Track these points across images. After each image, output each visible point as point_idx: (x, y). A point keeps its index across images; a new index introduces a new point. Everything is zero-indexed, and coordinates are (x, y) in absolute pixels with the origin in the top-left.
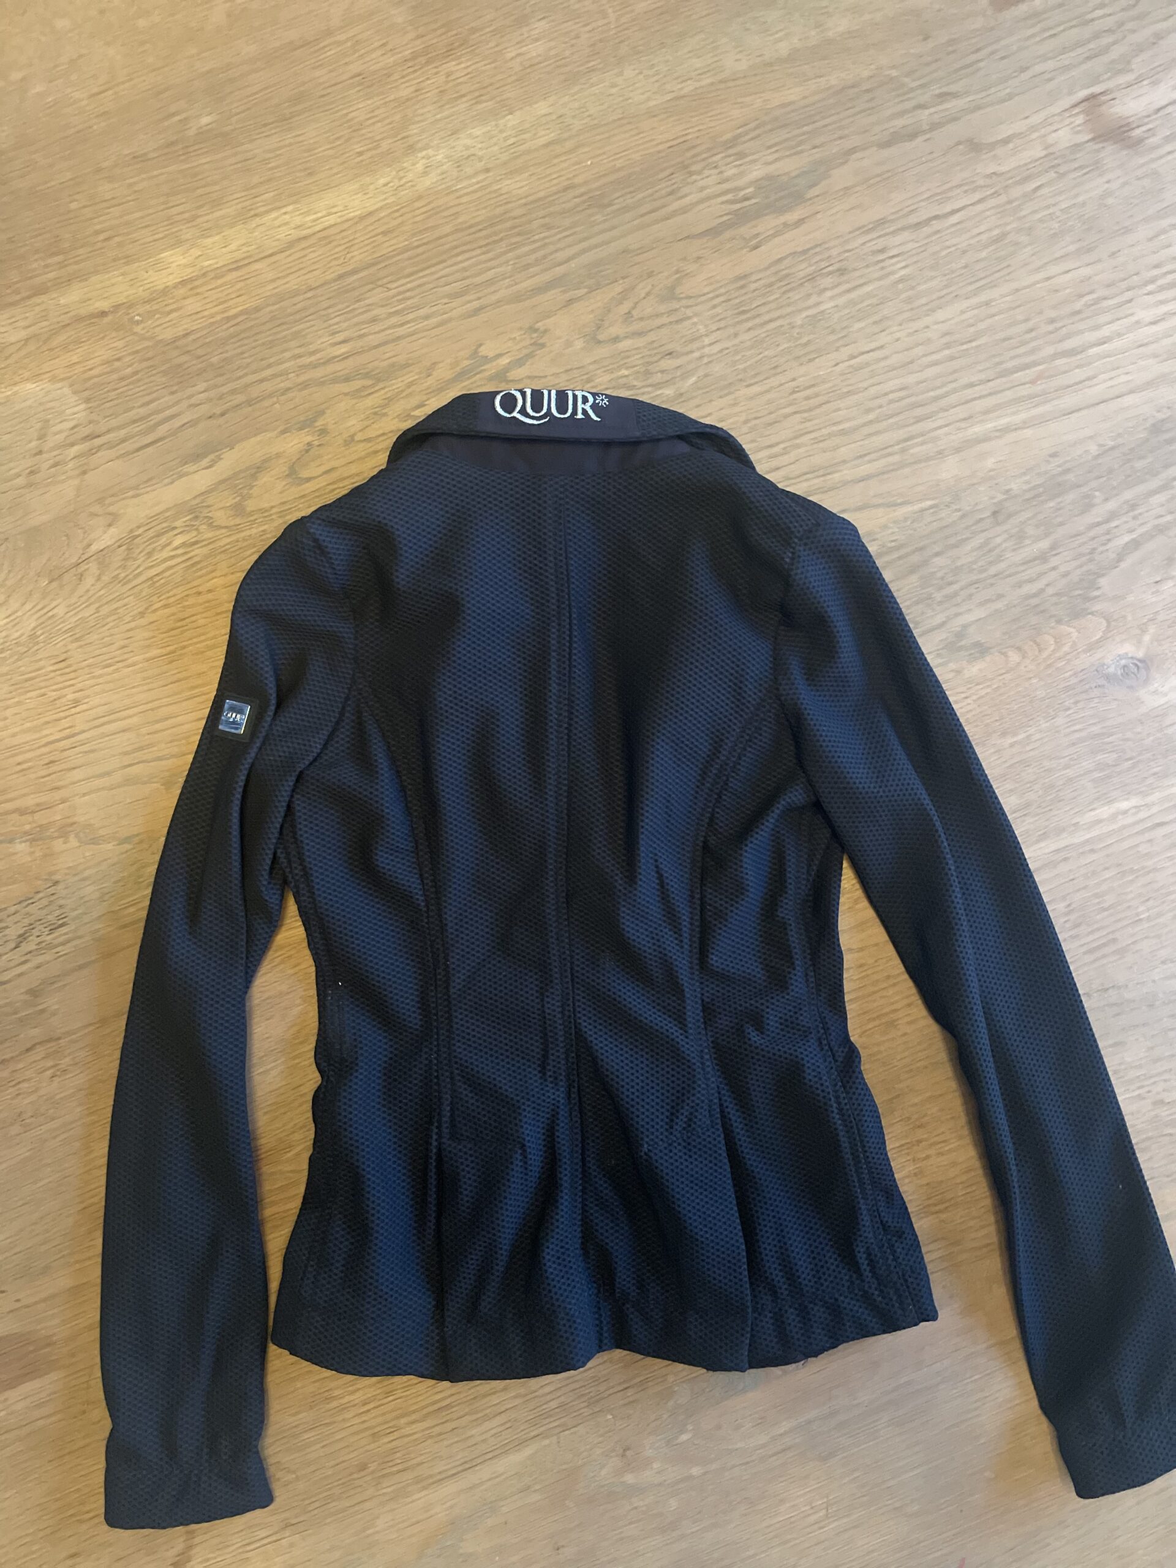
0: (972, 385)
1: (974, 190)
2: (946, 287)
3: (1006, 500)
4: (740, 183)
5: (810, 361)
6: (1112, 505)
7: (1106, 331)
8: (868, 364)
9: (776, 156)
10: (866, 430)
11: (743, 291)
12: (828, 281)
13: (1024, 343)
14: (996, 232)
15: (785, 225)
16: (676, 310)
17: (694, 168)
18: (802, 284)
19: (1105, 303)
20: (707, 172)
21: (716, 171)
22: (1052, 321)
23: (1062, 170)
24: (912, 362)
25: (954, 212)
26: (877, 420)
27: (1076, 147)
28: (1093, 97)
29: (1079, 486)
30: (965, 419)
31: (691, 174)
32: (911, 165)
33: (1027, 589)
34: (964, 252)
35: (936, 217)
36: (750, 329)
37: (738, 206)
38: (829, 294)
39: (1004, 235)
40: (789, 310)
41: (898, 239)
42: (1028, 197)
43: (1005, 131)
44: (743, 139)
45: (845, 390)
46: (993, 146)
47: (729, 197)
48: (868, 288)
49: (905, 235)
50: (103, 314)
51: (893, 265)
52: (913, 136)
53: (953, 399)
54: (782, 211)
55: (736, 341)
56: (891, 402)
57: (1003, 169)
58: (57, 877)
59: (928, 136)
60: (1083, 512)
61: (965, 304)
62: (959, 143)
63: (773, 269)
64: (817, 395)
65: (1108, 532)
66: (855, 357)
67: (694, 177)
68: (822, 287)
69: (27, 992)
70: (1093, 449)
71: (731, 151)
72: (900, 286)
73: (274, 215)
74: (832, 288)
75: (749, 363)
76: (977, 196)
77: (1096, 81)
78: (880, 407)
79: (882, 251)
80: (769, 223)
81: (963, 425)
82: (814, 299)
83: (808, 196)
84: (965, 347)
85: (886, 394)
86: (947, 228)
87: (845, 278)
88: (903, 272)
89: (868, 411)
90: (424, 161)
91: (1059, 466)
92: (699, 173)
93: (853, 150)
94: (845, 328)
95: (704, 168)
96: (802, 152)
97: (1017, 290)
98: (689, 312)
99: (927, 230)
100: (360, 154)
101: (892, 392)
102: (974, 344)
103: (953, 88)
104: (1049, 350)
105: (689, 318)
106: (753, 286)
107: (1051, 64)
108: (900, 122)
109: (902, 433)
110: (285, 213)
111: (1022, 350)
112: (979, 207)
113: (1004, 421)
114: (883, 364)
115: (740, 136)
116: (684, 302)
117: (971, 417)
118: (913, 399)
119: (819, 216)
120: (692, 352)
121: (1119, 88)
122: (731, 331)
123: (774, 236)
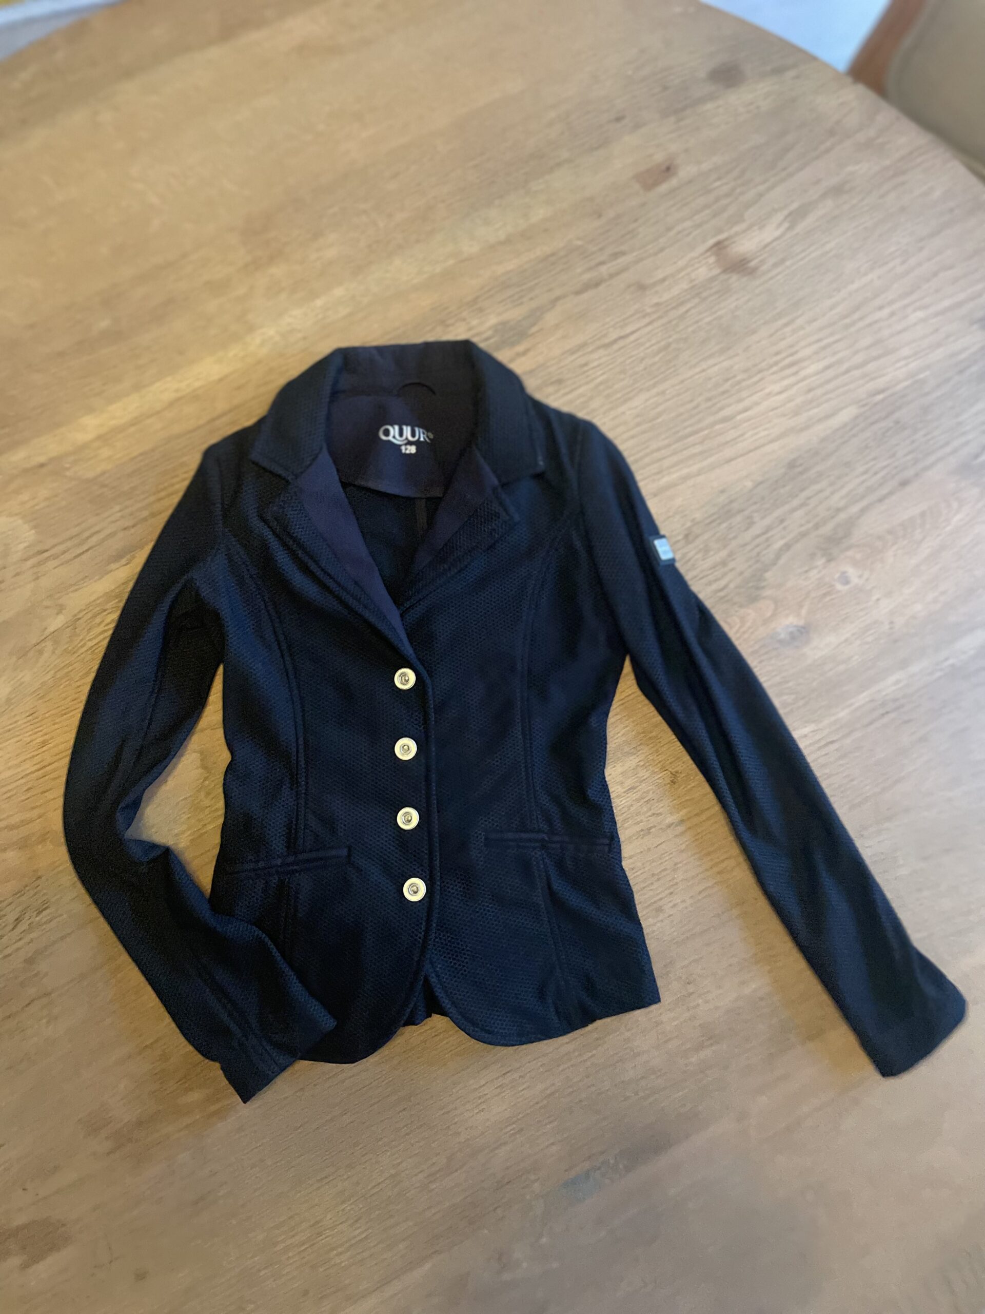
0: (658, 450)
6: (767, 521)
7: (747, 403)
14: (663, 343)
19: (744, 384)
22: (709, 399)
23: (705, 294)
25: (632, 333)
27: (713, 279)
28: (718, 244)
29: (743, 511)
39: (669, 345)
41: (595, 356)
42: (682, 317)
46: (654, 284)
49: (602, 352)
52: (597, 285)
60: (747, 529)
62: (629, 287)
65: (767, 540)
70: (749, 484)
76: (647, 320)
77: (720, 231)
93: (558, 299)
103: (623, 248)
104: (711, 419)
107: (688, 224)
108: (587, 276)
112: (650, 328)
121: (737, 234)
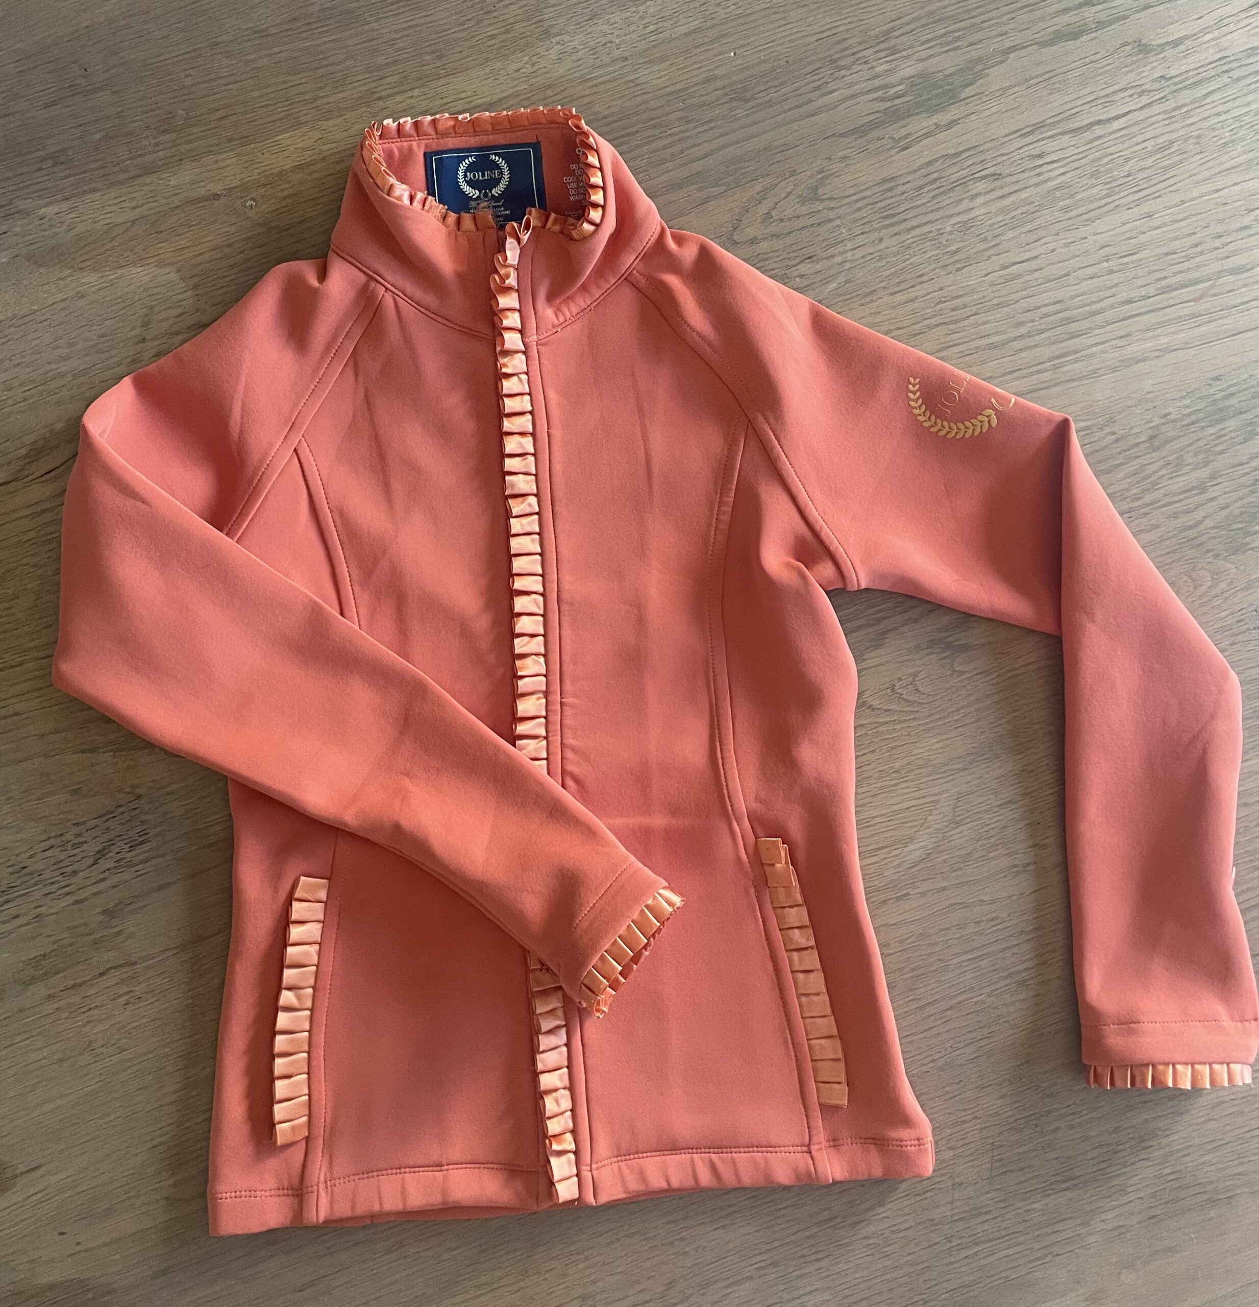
1: (1141, 94)
2: (1108, 196)
3: (1164, 424)
4: (890, 80)
5: (959, 270)
8: (1019, 276)
9: (930, 52)
10: (1016, 345)
11: (889, 194)
12: (981, 186)
13: (1188, 258)
15: (937, 126)
16: (818, 212)
17: (843, 63)
18: (951, 189)
20: (856, 68)
21: (866, 67)
24: (1067, 275)
26: (1029, 335)
30: (1122, 337)
31: (841, 68)
32: (1074, 65)
33: (1183, 520)
34: (1127, 160)
35: (1099, 122)
36: (896, 234)
37: (889, 104)
38: (980, 200)
40: (938, 215)
43: (1175, 32)
44: (895, 34)
45: (995, 302)
47: (880, 94)
48: (1024, 195)
50: (216, 197)
51: (1051, 170)
53: (1110, 315)
54: (934, 110)
55: (882, 246)
56: (1046, 316)
57: (1172, 72)
58: (139, 791)
59: (1093, 35)
61: (1127, 215)
63: (923, 171)
64: (965, 306)
66: (1007, 267)
67: (843, 72)
68: (974, 192)
69: (104, 912)
71: (882, 46)
72: (1058, 194)
73: (399, 98)
74: (985, 193)
75: (893, 270)
78: (1033, 321)
79: (1040, 156)
80: (921, 123)
81: (1119, 343)
82: (965, 204)
83: (963, 96)
84: (1125, 260)
85: (1038, 308)
86: (1111, 134)
87: (998, 183)
88: (1060, 179)
89: (1021, 324)
90: (559, 47)
91: (1221, 391)
92: (849, 68)
94: (997, 236)
95: (854, 63)
96: (957, 49)
97: (1183, 202)
98: (832, 215)
99: (1088, 135)
100: (492, 37)
101: (1046, 305)
102: (1135, 257)
105: (831, 220)
106: (901, 189)
109: (1056, 349)
110: (412, 97)
111: (1187, 265)
113: (1164, 340)
114: (1036, 275)
115: (893, 29)
116: (828, 204)
117: (1128, 335)
118: (1067, 314)
119: (973, 117)
120: (833, 256)
122: (876, 235)
123: (927, 135)
